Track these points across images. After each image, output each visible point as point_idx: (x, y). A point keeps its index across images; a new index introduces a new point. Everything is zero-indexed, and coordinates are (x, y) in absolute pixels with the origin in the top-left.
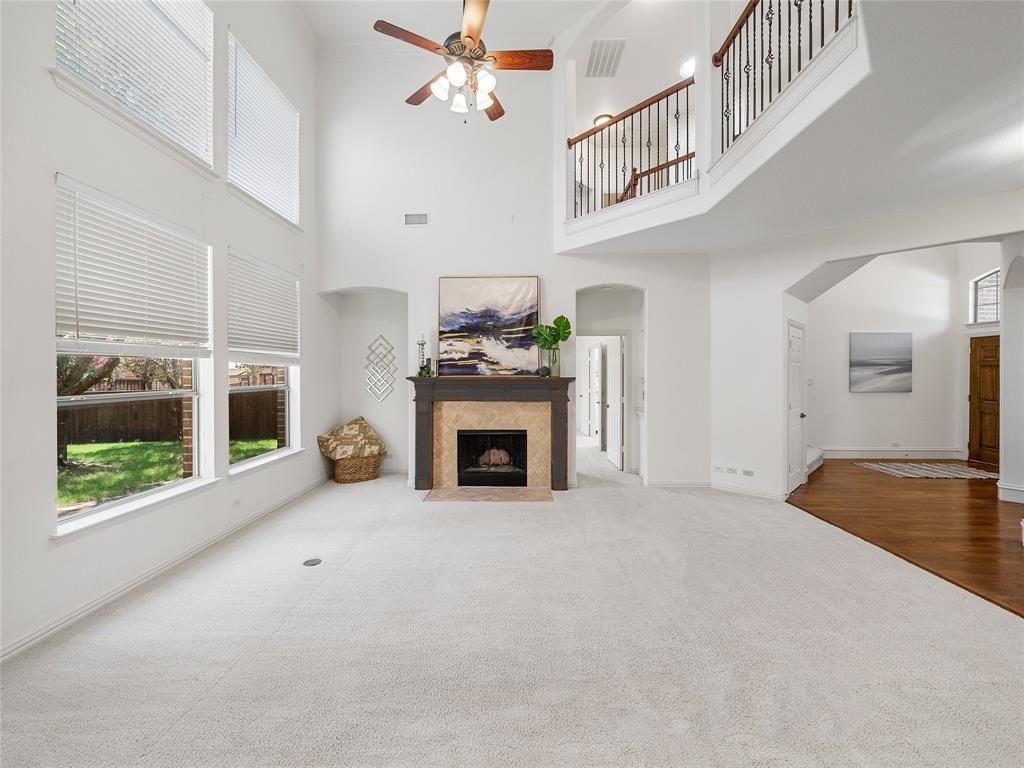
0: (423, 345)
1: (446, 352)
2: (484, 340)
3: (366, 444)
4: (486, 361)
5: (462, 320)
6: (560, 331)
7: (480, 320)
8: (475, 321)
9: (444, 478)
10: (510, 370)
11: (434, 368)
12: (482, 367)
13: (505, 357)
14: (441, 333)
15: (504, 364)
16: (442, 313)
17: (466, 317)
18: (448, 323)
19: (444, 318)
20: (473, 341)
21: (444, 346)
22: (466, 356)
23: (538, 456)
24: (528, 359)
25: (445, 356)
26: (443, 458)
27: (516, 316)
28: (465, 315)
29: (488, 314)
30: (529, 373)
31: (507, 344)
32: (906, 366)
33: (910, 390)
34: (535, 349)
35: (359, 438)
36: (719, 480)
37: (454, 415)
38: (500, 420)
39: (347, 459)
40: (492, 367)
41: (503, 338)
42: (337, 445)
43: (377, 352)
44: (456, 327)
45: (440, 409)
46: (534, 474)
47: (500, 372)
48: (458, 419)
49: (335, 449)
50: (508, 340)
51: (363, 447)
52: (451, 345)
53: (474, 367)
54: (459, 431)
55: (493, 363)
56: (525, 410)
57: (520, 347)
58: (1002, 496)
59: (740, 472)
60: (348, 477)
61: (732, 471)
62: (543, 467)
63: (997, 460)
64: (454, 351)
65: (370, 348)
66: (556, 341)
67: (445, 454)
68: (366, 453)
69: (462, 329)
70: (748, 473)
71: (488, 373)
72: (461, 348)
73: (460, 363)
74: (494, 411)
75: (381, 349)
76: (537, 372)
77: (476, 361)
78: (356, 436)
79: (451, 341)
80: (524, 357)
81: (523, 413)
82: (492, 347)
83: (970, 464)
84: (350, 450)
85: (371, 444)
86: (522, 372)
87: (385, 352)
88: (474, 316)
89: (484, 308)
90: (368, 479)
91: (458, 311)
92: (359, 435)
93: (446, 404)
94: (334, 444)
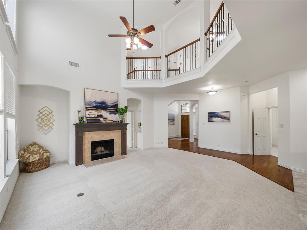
0: (80, 112)
1: (89, 115)
2: (102, 111)
3: (44, 153)
4: (103, 118)
5: (94, 104)
6: (125, 110)
7: (100, 104)
8: (99, 105)
9: (86, 159)
10: (111, 121)
11: (85, 120)
12: (102, 120)
13: (109, 117)
14: (87, 108)
15: (109, 119)
16: (86, 101)
17: (96, 103)
18: (89, 105)
19: (87, 103)
20: (99, 111)
21: (88, 112)
22: (96, 116)
23: (117, 146)
24: (115, 118)
25: (88, 116)
26: (86, 152)
27: (112, 105)
28: (95, 102)
29: (103, 103)
30: (116, 122)
31: (110, 113)
32: (174, 120)
33: (174, 125)
34: (118, 114)
35: (40, 151)
36: (156, 146)
37: (90, 136)
38: (106, 137)
39: (36, 161)
40: (105, 120)
41: (108, 111)
42: (30, 156)
43: (44, 113)
44: (92, 106)
45: (85, 135)
46: (116, 152)
47: (108, 122)
48: (92, 137)
49: (28, 157)
50: (109, 112)
51: (43, 154)
52: (90, 112)
53: (99, 120)
54: (92, 142)
55: (105, 119)
56: (114, 133)
57: (114, 114)
58: (190, 141)
59: (160, 143)
60: (37, 169)
61: (158, 143)
62: (119, 149)
63: (189, 136)
64: (92, 114)
65: (39, 111)
66: (124, 113)
67: (87, 150)
68: (45, 157)
69: (94, 107)
70: (162, 143)
71: (104, 122)
72: (94, 114)
73: (94, 119)
74: (104, 134)
75: (46, 112)
76: (119, 122)
77: (100, 118)
78: (39, 150)
79: (90, 111)
80: (115, 117)
81: (113, 134)
82: (104, 113)
83: (181, 137)
84: (37, 157)
85: (46, 153)
86: (114, 122)
87: (48, 113)
88: (98, 103)
89: (101, 101)
90: (46, 168)
91: (93, 100)
92: (40, 149)
93: (87, 133)
94: (28, 155)
